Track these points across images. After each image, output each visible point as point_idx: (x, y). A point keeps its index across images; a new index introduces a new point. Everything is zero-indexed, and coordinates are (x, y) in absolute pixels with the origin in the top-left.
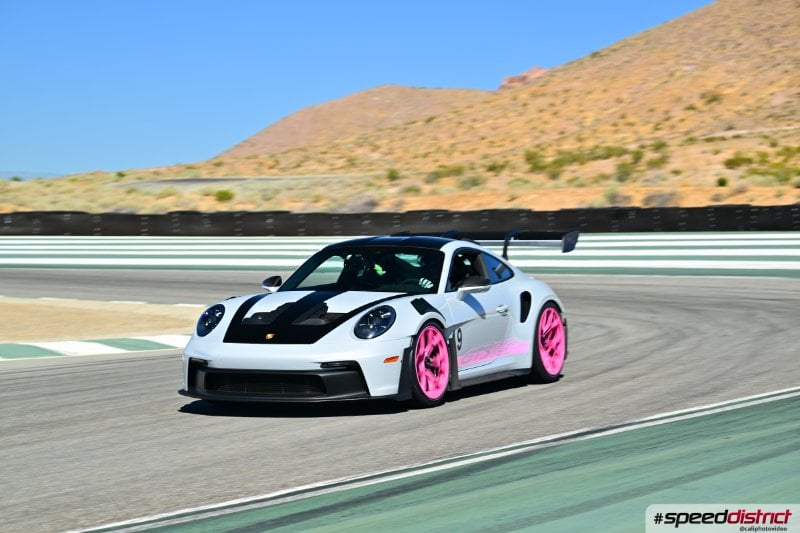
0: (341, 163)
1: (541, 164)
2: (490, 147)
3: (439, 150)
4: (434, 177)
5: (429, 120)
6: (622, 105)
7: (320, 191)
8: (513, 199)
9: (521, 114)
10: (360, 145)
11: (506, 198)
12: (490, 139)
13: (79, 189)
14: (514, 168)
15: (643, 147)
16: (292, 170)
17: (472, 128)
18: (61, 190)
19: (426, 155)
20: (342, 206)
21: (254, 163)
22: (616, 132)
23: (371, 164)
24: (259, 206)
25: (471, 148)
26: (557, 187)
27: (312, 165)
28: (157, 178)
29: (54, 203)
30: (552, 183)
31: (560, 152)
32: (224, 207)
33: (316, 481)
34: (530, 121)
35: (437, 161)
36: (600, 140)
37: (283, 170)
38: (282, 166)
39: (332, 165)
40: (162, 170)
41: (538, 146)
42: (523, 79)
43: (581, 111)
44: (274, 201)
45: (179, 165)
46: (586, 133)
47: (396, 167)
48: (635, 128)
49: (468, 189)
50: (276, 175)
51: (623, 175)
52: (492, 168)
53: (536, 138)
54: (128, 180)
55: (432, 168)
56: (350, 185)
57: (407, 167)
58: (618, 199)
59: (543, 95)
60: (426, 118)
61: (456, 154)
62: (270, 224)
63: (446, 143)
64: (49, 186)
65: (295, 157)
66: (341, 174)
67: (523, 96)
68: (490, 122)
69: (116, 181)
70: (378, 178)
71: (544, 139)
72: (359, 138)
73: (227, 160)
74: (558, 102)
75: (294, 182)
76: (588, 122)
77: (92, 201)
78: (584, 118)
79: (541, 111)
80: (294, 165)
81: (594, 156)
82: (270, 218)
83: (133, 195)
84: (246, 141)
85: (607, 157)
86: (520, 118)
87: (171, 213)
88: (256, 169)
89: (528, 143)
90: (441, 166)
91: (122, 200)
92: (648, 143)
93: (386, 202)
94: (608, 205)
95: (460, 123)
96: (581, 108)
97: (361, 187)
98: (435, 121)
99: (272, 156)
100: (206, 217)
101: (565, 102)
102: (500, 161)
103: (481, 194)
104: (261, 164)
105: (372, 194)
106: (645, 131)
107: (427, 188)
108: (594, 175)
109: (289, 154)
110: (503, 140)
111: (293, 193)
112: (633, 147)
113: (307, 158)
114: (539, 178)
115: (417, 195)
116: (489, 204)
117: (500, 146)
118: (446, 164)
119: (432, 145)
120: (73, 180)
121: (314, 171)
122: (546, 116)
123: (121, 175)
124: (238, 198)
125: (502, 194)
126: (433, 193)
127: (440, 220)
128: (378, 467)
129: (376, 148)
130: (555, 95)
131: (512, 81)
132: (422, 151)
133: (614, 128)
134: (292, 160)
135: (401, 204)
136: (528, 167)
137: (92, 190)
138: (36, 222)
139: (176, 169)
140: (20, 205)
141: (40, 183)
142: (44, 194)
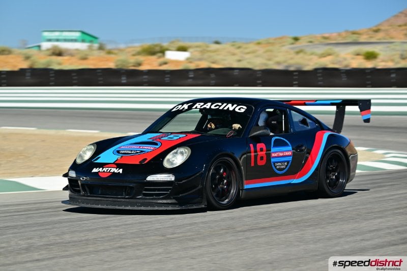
13: (261, 50)
18: (247, 51)
21: (403, 30)
28: (326, 41)
29: (239, 61)
32: (369, 65)
45: (347, 31)
54: (301, 43)
62: (393, 78)
64: (239, 47)
69: (293, 44)
73: (382, 28)
77: (269, 60)
83: (301, 55)
84: (401, 13)
87: (316, 70)
91: (292, 59)
100: (343, 73)
120: (259, 44)
123: (296, 39)
124: (381, 57)
137: (271, 51)
138: (213, 76)
139: (344, 34)
140: (213, 63)
141: (233, 45)
142: (234, 54)
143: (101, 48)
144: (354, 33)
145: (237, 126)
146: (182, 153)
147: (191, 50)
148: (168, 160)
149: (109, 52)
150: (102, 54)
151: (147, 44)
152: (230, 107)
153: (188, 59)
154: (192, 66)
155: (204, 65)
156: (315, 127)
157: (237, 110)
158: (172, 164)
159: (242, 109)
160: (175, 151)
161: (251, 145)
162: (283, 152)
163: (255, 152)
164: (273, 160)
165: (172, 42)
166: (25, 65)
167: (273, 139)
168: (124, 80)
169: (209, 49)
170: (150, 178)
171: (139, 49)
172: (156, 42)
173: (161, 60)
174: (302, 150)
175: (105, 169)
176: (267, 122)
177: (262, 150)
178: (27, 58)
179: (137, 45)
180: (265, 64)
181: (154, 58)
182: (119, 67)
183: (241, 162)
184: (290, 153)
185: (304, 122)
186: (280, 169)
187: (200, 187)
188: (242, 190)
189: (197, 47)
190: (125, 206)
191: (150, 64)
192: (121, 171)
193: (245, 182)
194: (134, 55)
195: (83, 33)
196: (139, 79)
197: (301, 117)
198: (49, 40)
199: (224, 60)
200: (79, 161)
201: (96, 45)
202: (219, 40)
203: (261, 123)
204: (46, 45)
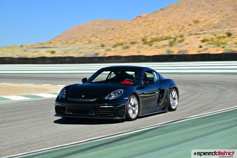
0: (87, 42)
1: (147, 42)
2: (131, 37)
3: (116, 38)
4: (115, 46)
5: (113, 29)
6: (170, 24)
7: (81, 50)
8: (139, 52)
9: (140, 27)
10: (92, 37)
11: (136, 52)
12: (130, 35)
14: (138, 43)
15: (177, 36)
17: (125, 31)
18: (4, 51)
19: (112, 40)
20: (88, 55)
22: (168, 32)
23: (96, 42)
24: (63, 55)
25: (125, 37)
26: (152, 48)
27: (78, 43)
28: (33, 47)
29: (2, 55)
30: (150, 47)
31: (152, 38)
32: (53, 56)
33: (96, 137)
34: (143, 29)
35: (115, 41)
36: (163, 35)
37: (70, 44)
38: (69, 43)
39: (84, 43)
40: (34, 44)
41: (145, 36)
42: (140, 17)
43: (158, 26)
44: (68, 53)
45: (39, 43)
46: (159, 33)
47: (103, 43)
48: (174, 31)
49: (125, 49)
50: (68, 46)
51: (171, 45)
52: (132, 43)
53: (145, 34)
54: (24, 48)
55: (114, 43)
56: (90, 49)
57: (106, 43)
58: (170, 52)
59: (146, 21)
60: (112, 28)
61: (121, 39)
62: (67, 60)
63: (118, 36)
65: (73, 40)
66: (87, 45)
67: (141, 22)
68: (131, 29)
69: (20, 48)
70: (98, 46)
71: (147, 34)
72: (92, 35)
73: (53, 41)
74: (151, 23)
75: (73, 48)
76: (160, 29)
77: (14, 54)
78: (158, 28)
79: (146, 26)
80: (73, 43)
81: (162, 39)
82: (68, 58)
83: (25, 52)
84: (58, 36)
85: (166, 40)
86: (140, 28)
89: (142, 36)
90: (117, 43)
91: (22, 54)
92: (178, 35)
93: (100, 53)
94: (167, 54)
95: (122, 30)
96: (158, 25)
97: (93, 49)
98: (115, 29)
99: (66, 40)
101: (153, 23)
102: (134, 41)
103: (129, 51)
104: (63, 42)
105: (97, 51)
106: (177, 31)
107: (113, 49)
108: (162, 45)
109: (71, 40)
110: (135, 35)
111: (73, 51)
112: (173, 36)
113: (76, 41)
114: (146, 46)
115: (110, 51)
116: (132, 54)
117: (134, 37)
118: (118, 42)
119: (113, 37)
120: (8, 48)
121: (78, 45)
122: (147, 27)
123: (22, 46)
124: (57, 52)
125: (136, 51)
126: (115, 51)
127: (118, 59)
128: (113, 132)
129: (97, 38)
130: (150, 21)
131: (137, 17)
132: (111, 38)
133: (168, 31)
135: (105, 54)
136: (143, 43)
137: (14, 51)
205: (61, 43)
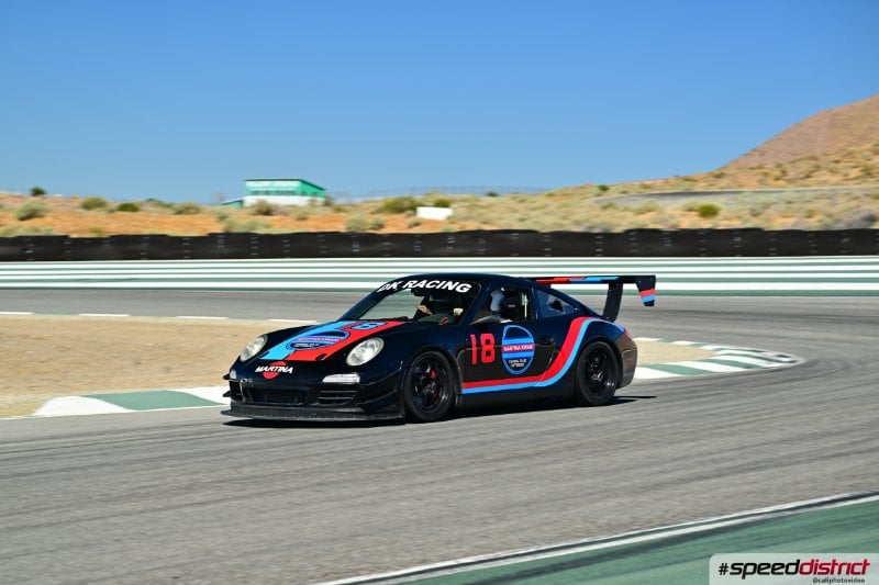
0: (856, 172)
10: (877, 153)
13: (553, 204)
16: (802, 182)
18: (533, 206)
20: (839, 221)
21: (757, 174)
24: (746, 221)
27: (824, 176)
28: (647, 191)
29: (522, 220)
32: (706, 224)
37: (791, 181)
38: (788, 177)
39: (846, 175)
40: (658, 182)
44: (762, 217)
45: (677, 177)
50: (781, 187)
54: (610, 195)
56: (856, 198)
62: (737, 243)
64: (522, 201)
65: (804, 167)
66: (853, 185)
69: (599, 195)
72: (877, 145)
73: (730, 171)
75: (797, 195)
77: (565, 218)
80: (802, 176)
82: (737, 236)
83: (610, 211)
84: (755, 150)
87: (628, 232)
88: (760, 181)
91: (597, 216)
97: (866, 200)
99: (780, 166)
100: (667, 236)
104: (766, 175)
105: (875, 207)
109: (798, 164)
113: (818, 168)
120: (551, 195)
121: (824, 182)
123: (604, 188)
124: (723, 213)
134: (802, 170)
137: (567, 206)
138: (482, 241)
139: (673, 181)
140: (485, 223)
141: (514, 198)
142: (515, 211)
143: (327, 204)
144: (687, 180)
145: (458, 311)
146: (372, 346)
147: (455, 205)
148: (354, 356)
149: (338, 210)
150: (329, 211)
151: (392, 197)
152: (450, 286)
153: (449, 218)
154: (455, 228)
155: (472, 226)
156: (573, 312)
157: (458, 289)
158: (359, 360)
159: (466, 288)
160: (364, 343)
161: (473, 336)
162: (520, 344)
163: (479, 345)
164: (504, 356)
165: (428, 195)
166: (218, 228)
167: (506, 328)
168: (356, 248)
169: (479, 204)
170: (328, 379)
171: (381, 205)
172: (406, 195)
173: (412, 220)
174: (549, 343)
175: (271, 369)
176: (502, 305)
177: (488, 342)
178: (222, 218)
179: (378, 198)
180: (560, 225)
181: (400, 217)
182: (352, 230)
183: (457, 360)
184: (531, 347)
185: (556, 305)
186: (516, 368)
187: (395, 390)
188: (459, 395)
189: (463, 201)
190: (297, 416)
191: (396, 225)
192: (291, 370)
193: (463, 384)
194: (373, 213)
195: (303, 182)
196: (377, 247)
197: (552, 299)
198: (256, 193)
199: (501, 219)
200: (243, 358)
201: (320, 200)
202: (496, 191)
203: (494, 307)
204: (250, 200)
205: (761, 177)
